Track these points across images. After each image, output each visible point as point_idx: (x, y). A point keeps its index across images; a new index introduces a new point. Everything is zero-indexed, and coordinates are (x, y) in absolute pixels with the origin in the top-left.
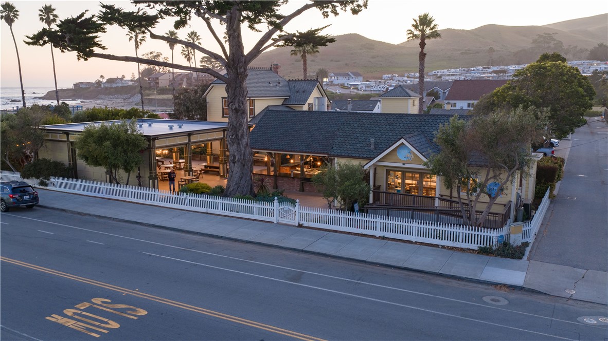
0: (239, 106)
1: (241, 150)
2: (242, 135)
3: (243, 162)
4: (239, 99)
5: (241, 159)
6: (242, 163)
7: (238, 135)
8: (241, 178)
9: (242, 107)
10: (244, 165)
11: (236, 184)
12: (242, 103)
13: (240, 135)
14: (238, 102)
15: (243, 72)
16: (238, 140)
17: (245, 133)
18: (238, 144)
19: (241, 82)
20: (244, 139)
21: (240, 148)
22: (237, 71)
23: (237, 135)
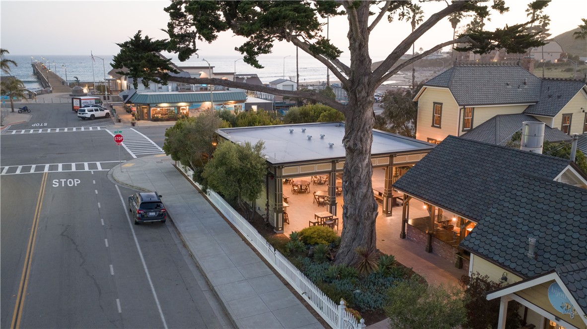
0: (355, 144)
1: (355, 202)
2: (359, 183)
3: (358, 219)
4: (356, 135)
5: (354, 215)
6: (355, 220)
7: (353, 182)
8: (354, 239)
9: (359, 145)
10: (358, 224)
11: (346, 246)
12: (361, 140)
13: (355, 183)
14: (355, 139)
15: (363, 98)
16: (353, 188)
17: (362, 181)
18: (353, 194)
19: (360, 111)
20: (361, 188)
21: (355, 200)
22: (356, 96)
23: (351, 183)
